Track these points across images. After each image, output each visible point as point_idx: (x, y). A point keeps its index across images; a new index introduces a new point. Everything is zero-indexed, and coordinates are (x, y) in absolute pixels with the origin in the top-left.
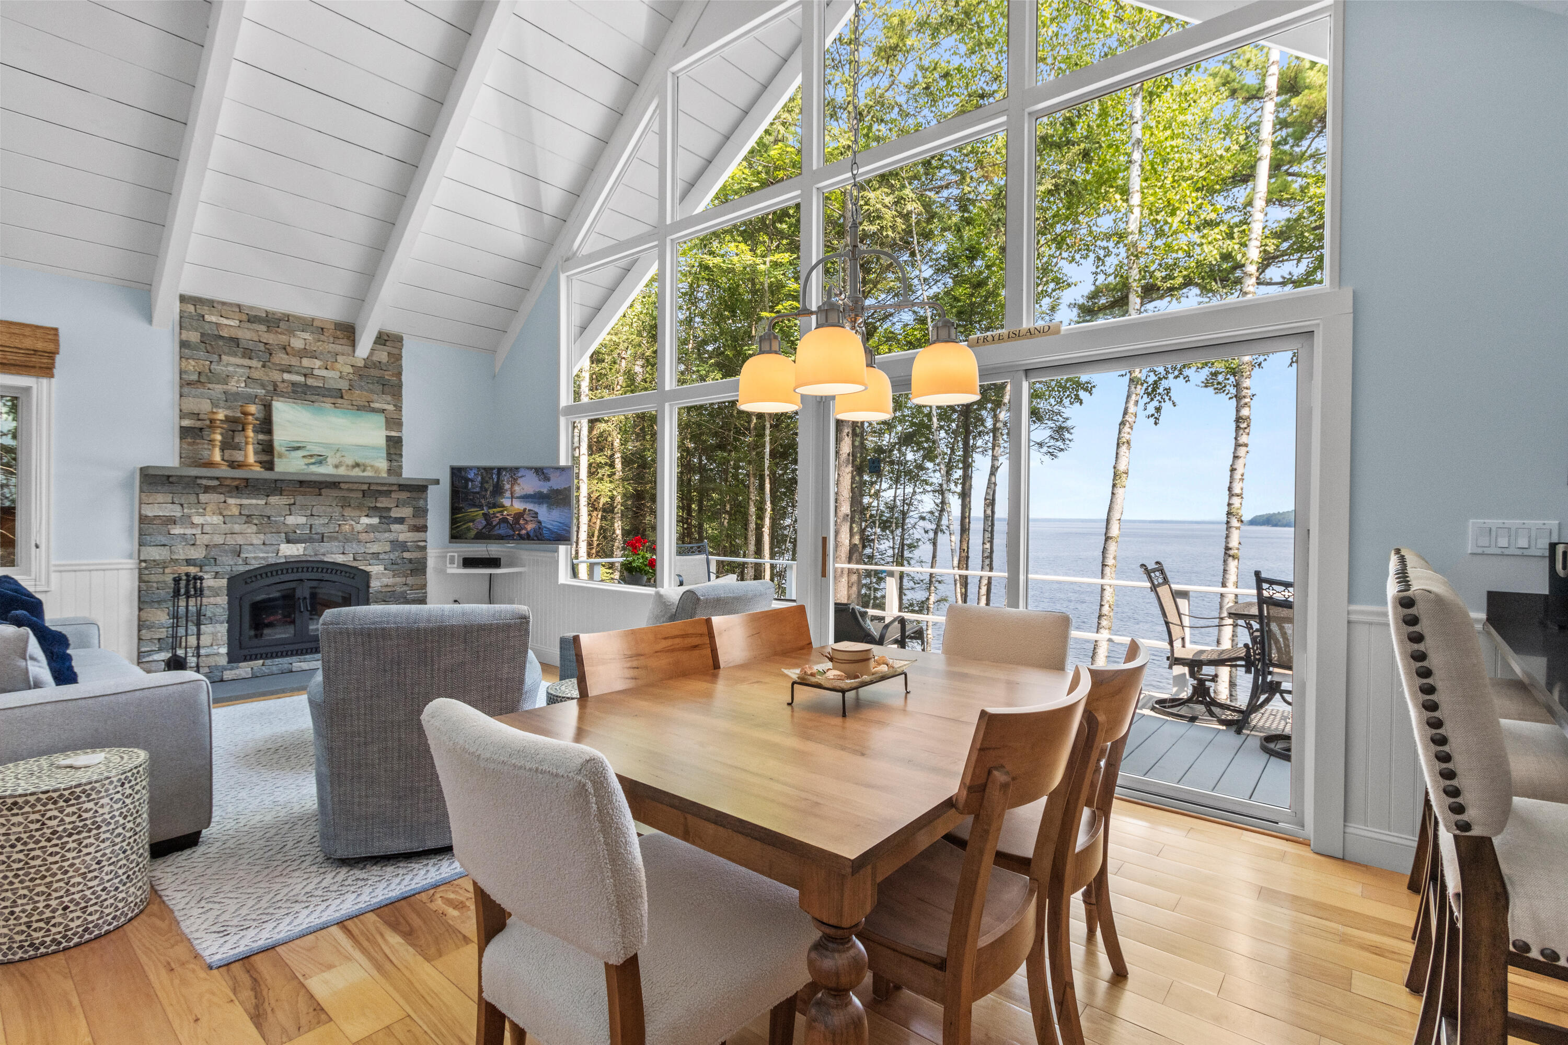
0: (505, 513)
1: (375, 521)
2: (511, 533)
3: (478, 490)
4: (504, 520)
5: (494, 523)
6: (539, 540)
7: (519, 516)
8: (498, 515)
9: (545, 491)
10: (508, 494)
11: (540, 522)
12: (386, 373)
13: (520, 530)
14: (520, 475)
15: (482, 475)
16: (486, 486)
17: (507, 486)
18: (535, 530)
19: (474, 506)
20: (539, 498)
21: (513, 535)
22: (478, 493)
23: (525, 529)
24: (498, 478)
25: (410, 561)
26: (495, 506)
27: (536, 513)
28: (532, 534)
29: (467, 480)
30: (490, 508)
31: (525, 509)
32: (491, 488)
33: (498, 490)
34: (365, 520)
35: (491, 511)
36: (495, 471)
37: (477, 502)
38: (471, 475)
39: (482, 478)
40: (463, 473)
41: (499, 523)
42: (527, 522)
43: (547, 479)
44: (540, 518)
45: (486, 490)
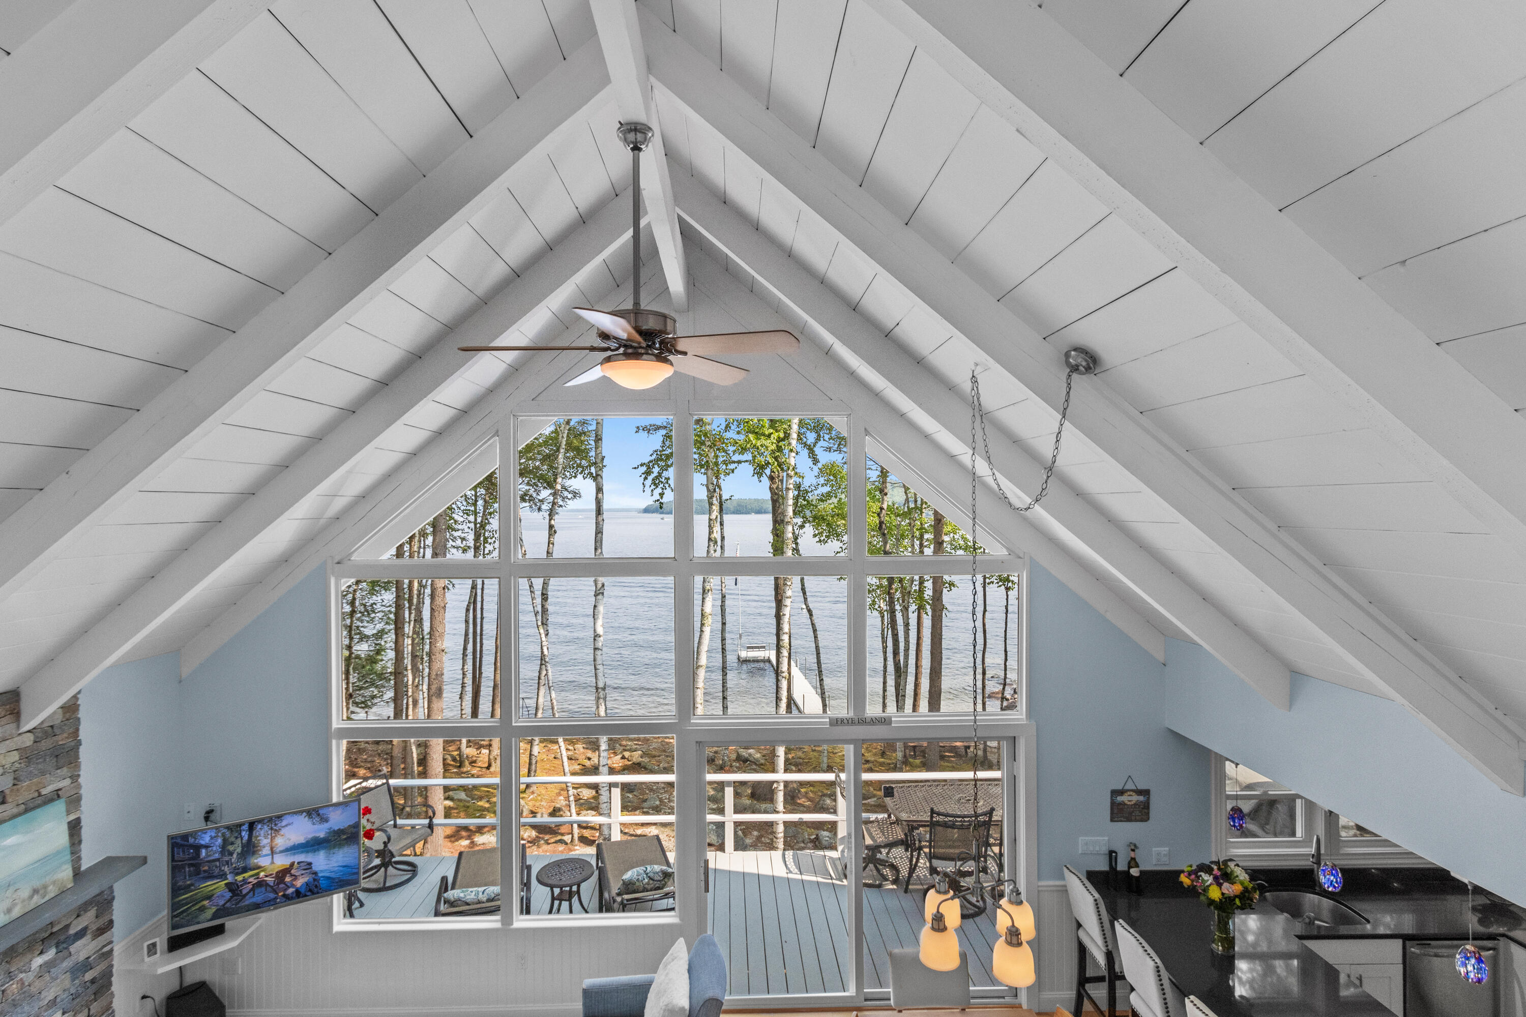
0: (262, 874)
1: (51, 954)
2: (272, 896)
3: (217, 856)
4: (261, 884)
5: (244, 892)
6: (313, 893)
7: (286, 871)
8: (251, 880)
9: (322, 835)
10: (266, 851)
11: (315, 873)
12: (60, 737)
13: (286, 890)
14: (284, 823)
15: (223, 835)
16: (231, 848)
17: (265, 841)
18: (307, 884)
19: (211, 877)
20: (312, 846)
21: (276, 898)
22: (218, 860)
23: (293, 886)
24: (250, 836)
25: (93, 981)
26: (245, 870)
27: (310, 864)
28: (303, 891)
29: (198, 848)
30: (238, 874)
31: (292, 864)
32: (239, 850)
33: (250, 848)
34: (38, 961)
35: (240, 878)
36: (246, 827)
37: (217, 871)
38: (206, 839)
39: (225, 841)
40: (191, 840)
41: (253, 890)
42: (295, 877)
43: (324, 820)
44: (315, 868)
45: (231, 854)
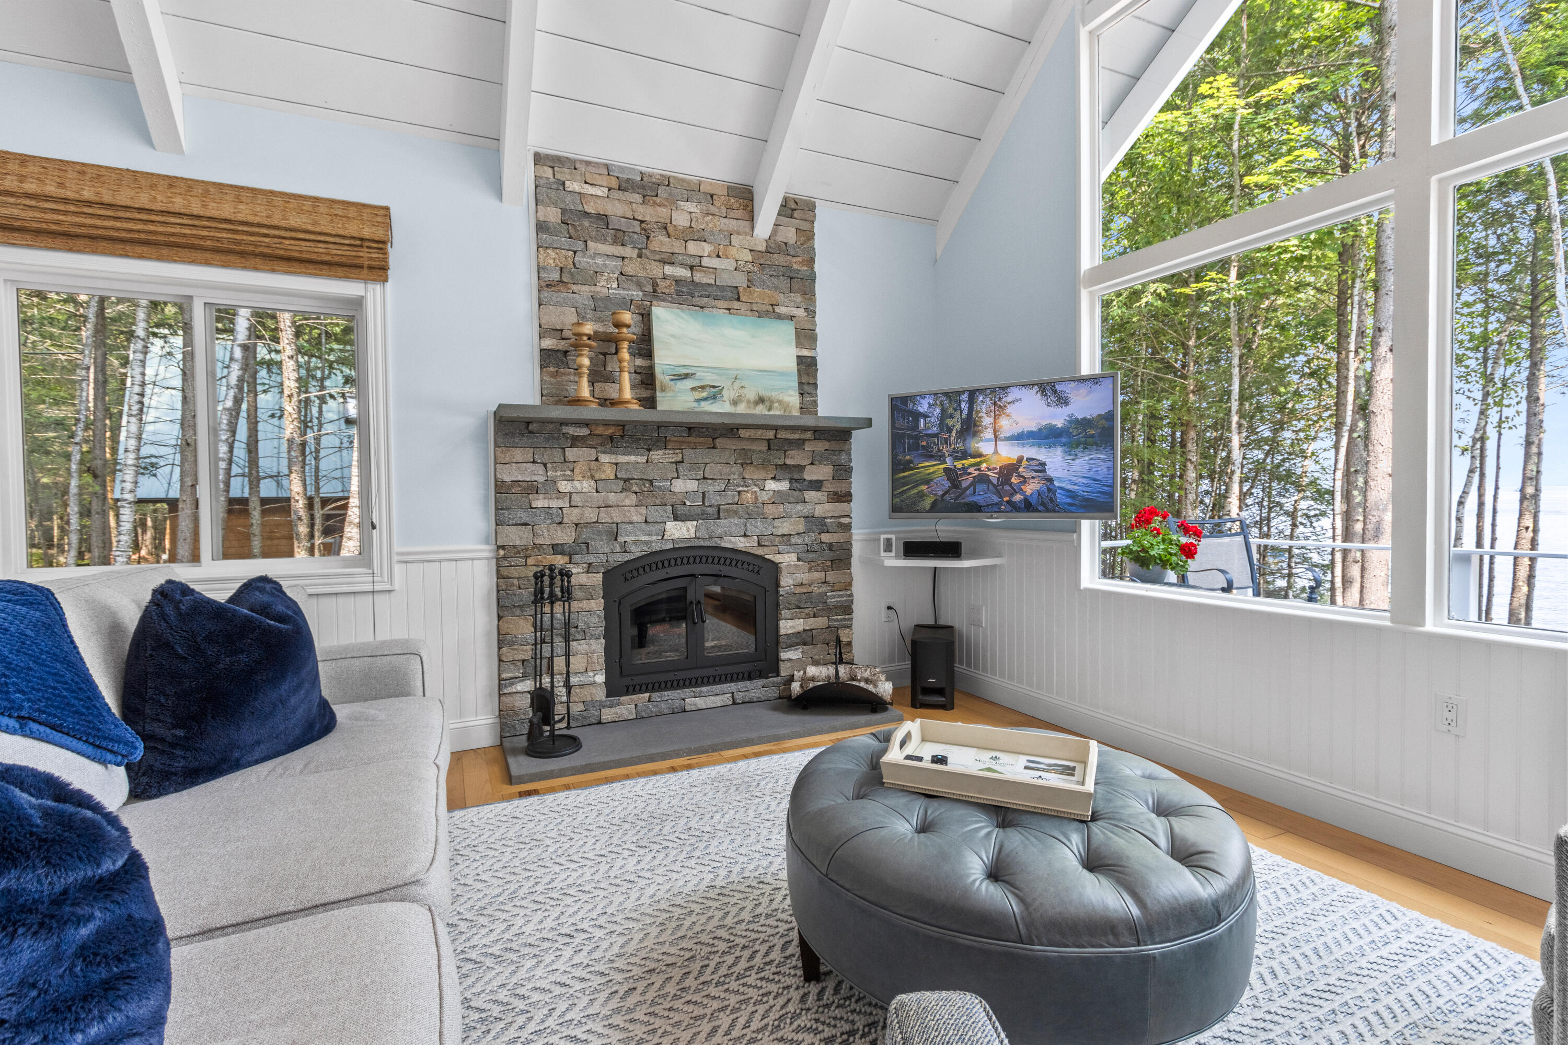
0: (984, 465)
1: (784, 486)
2: (995, 499)
3: (935, 430)
4: (983, 479)
5: (964, 485)
6: (1048, 510)
7: (1010, 469)
8: (972, 470)
9: (1059, 423)
10: (988, 434)
11: (1050, 480)
12: (794, 260)
13: (1012, 495)
14: (1010, 398)
15: (942, 404)
16: (950, 422)
17: (987, 421)
18: (1039, 493)
19: (931, 457)
20: (1047, 437)
21: (1000, 504)
22: (935, 435)
23: (1021, 492)
24: (971, 409)
25: (830, 546)
26: (965, 455)
27: (1043, 464)
28: (1033, 501)
29: (917, 415)
30: (957, 459)
31: (1020, 459)
32: (958, 426)
33: (970, 427)
34: (772, 485)
35: (959, 464)
36: (965, 397)
37: (935, 450)
38: (923, 407)
39: (943, 411)
40: (910, 405)
41: (972, 484)
42: (1024, 481)
43: (1063, 401)
44: (1050, 472)
45: (950, 430)
